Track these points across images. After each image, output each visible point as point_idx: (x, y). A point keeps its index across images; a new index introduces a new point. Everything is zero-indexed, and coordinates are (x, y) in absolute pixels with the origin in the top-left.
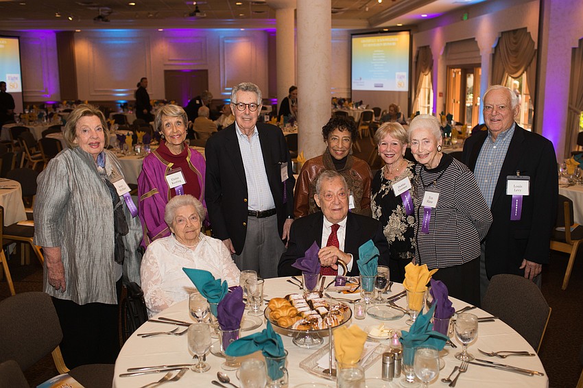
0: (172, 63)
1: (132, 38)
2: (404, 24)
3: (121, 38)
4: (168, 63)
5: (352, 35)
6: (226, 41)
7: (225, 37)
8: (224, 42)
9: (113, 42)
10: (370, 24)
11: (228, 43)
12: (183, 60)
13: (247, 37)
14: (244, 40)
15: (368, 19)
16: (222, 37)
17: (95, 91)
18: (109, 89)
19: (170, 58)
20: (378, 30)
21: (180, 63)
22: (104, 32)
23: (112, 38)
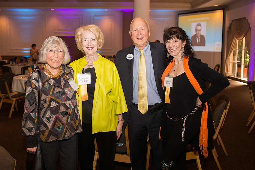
0: (61, 32)
1: (35, 15)
2: (220, 4)
3: (28, 16)
4: (58, 32)
5: (179, 14)
6: (95, 18)
7: (94, 15)
8: (94, 19)
9: (22, 18)
10: (192, 7)
11: (96, 19)
12: (67, 30)
13: (109, 15)
14: (106, 17)
15: (191, 3)
16: (93, 15)
17: (10, 49)
18: (20, 48)
19: (59, 29)
20: (198, 10)
21: (65, 32)
22: (17, 11)
23: (21, 15)
